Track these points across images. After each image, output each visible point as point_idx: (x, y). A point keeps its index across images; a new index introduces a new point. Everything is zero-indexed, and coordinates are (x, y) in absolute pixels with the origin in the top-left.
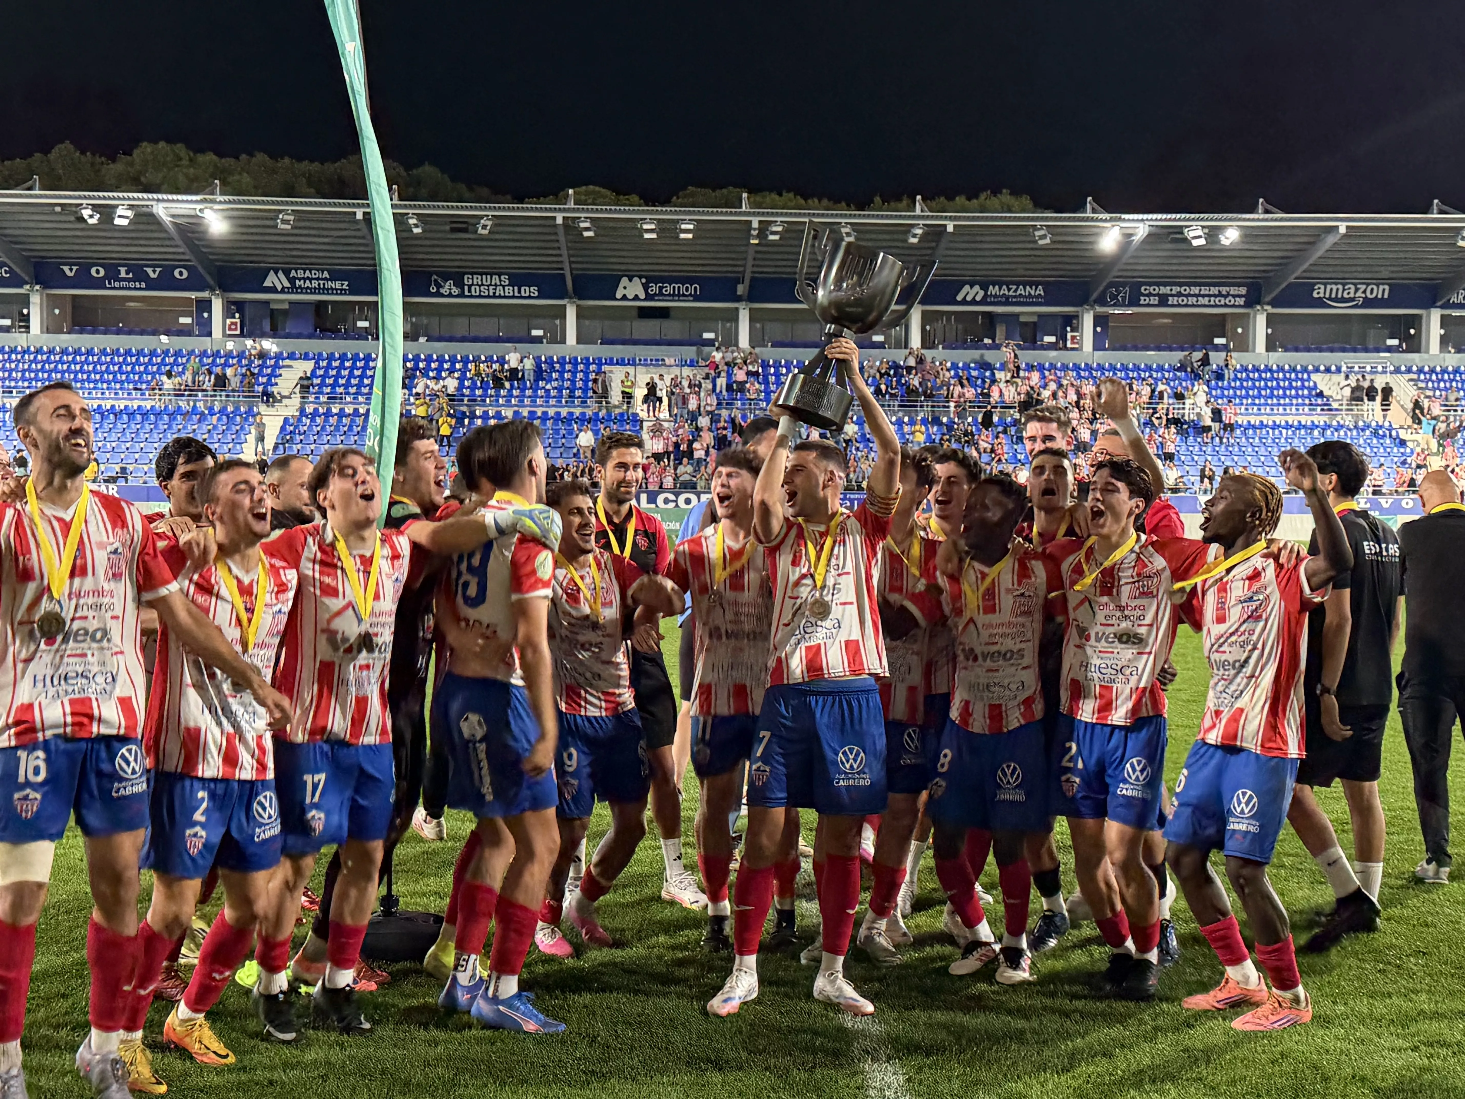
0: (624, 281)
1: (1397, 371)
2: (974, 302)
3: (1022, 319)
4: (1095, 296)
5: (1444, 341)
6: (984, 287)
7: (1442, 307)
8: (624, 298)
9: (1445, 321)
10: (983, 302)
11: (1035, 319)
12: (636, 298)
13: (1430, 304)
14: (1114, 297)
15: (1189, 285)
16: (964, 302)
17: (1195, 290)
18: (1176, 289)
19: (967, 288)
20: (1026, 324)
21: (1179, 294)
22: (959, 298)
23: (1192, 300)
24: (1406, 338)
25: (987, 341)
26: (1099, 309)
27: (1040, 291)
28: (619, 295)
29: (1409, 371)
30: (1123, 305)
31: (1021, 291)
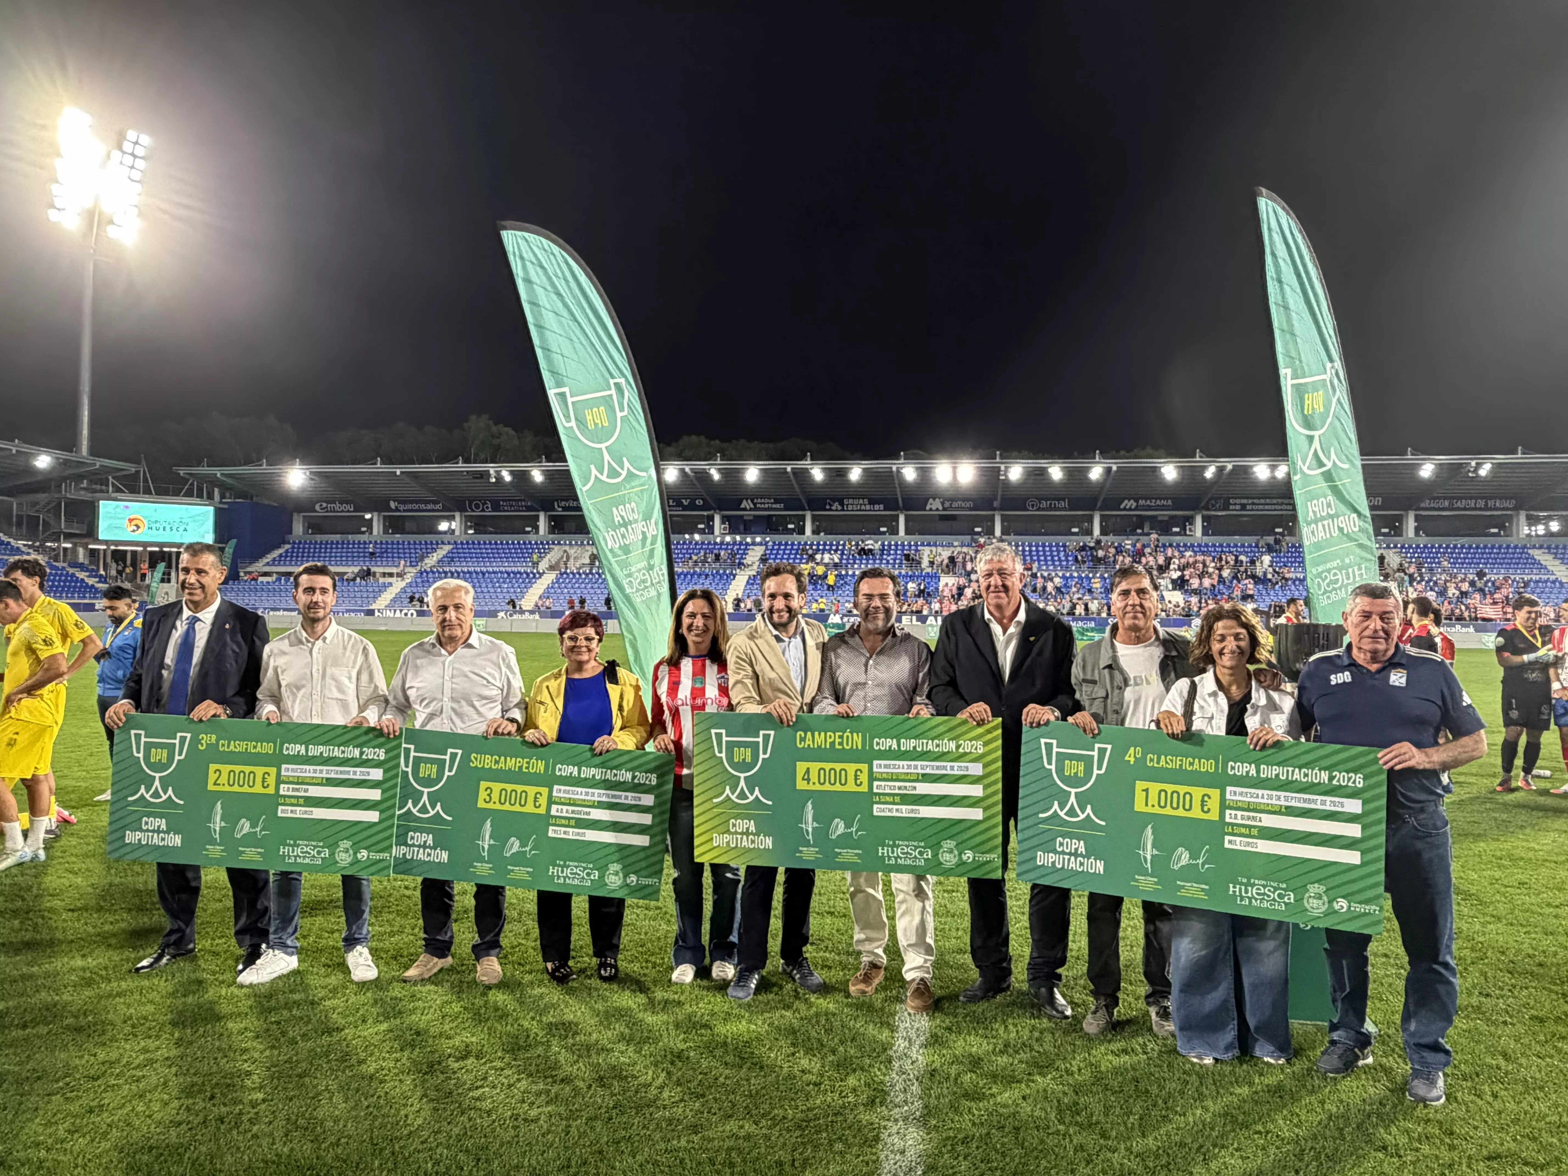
0: (931, 501)
1: (1388, 547)
2: (1130, 509)
3: (1160, 518)
4: (1203, 504)
5: (1417, 530)
6: (1137, 501)
7: (1416, 510)
8: (931, 510)
9: (1417, 518)
10: (1136, 509)
11: (1166, 518)
12: (937, 510)
13: (1407, 509)
14: (1213, 506)
15: (1259, 498)
16: (1125, 509)
17: (1262, 501)
18: (1250, 501)
19: (1126, 501)
20: (1161, 522)
21: (1253, 504)
22: (1122, 507)
23: (1261, 507)
24: (1392, 527)
25: (1139, 531)
26: (1205, 513)
27: (1170, 502)
28: (928, 508)
29: (1395, 547)
30: (1220, 510)
31: (1158, 502)
